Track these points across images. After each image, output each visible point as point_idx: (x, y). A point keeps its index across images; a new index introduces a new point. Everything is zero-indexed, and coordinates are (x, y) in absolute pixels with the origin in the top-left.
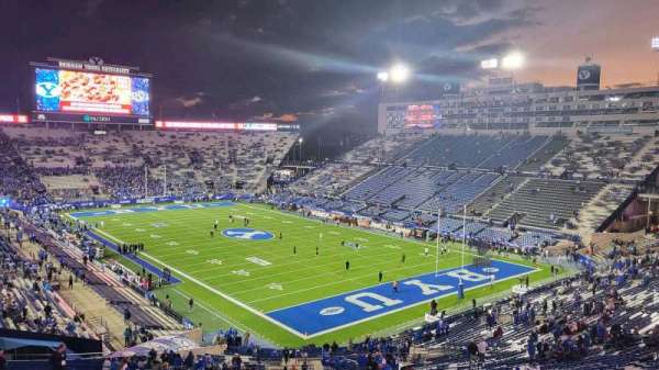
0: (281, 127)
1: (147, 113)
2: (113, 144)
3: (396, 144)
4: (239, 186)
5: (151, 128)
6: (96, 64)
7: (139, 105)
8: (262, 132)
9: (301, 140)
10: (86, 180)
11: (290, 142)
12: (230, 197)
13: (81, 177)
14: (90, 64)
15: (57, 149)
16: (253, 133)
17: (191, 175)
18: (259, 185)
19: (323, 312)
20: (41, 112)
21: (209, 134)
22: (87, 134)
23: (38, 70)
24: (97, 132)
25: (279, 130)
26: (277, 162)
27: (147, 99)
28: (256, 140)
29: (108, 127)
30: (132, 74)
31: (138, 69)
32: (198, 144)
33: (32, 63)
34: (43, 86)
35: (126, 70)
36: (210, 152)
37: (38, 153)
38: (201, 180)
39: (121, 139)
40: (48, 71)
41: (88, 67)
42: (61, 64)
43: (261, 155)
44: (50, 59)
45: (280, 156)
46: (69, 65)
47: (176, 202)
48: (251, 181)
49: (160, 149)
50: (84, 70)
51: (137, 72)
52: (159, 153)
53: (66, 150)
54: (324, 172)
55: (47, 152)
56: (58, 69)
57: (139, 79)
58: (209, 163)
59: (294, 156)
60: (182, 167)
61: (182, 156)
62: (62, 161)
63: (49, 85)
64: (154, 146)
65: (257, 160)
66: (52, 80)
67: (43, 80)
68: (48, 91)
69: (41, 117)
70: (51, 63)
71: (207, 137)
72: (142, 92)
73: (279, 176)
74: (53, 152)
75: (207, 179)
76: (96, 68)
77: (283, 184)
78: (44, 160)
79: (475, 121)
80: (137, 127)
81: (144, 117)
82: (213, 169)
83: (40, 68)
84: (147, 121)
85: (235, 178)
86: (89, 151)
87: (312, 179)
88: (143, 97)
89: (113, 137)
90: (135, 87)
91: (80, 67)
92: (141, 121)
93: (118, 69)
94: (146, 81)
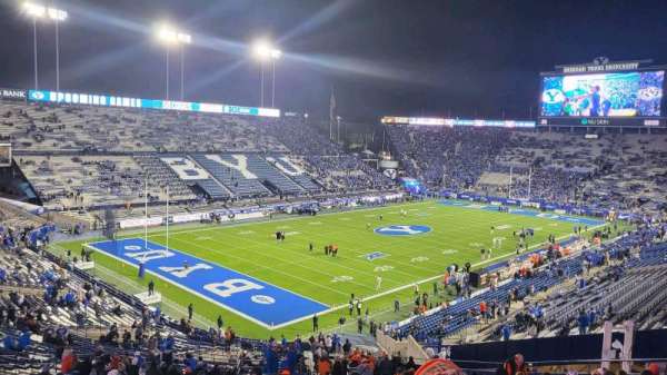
1: (658, 113)
6: (600, 64)
7: (647, 104)
14: (594, 65)
17: (636, 188)
20: (545, 118)
22: (577, 137)
23: (546, 79)
24: (587, 136)
27: (660, 95)
30: (641, 69)
31: (651, 61)
33: (542, 74)
34: (549, 93)
35: (635, 65)
39: (608, 144)
40: (553, 79)
41: (591, 68)
44: (557, 67)
46: (573, 69)
50: (586, 72)
51: (651, 64)
56: (561, 74)
57: (652, 74)
63: (553, 91)
66: (557, 87)
67: (550, 88)
68: (552, 97)
69: (544, 122)
70: (557, 71)
72: (653, 88)
76: (600, 68)
80: (645, 130)
81: (653, 118)
83: (548, 76)
84: (655, 123)
89: (601, 142)
90: (644, 84)
91: (583, 69)
92: (647, 123)
93: (624, 66)
94: (660, 74)
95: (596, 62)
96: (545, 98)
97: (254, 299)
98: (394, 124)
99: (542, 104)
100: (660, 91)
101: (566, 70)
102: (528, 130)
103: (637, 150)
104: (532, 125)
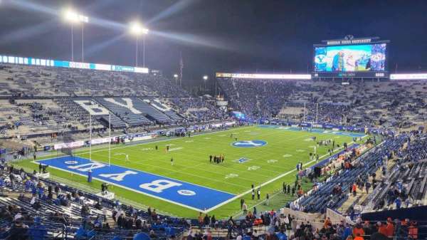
1: (383, 69)
5: (386, 79)
6: (349, 39)
7: (377, 64)
14: (345, 40)
20: (317, 72)
23: (317, 48)
24: (343, 83)
27: (384, 58)
30: (372, 43)
33: (314, 45)
34: (319, 57)
35: (369, 40)
39: (356, 88)
40: (321, 48)
41: (343, 42)
42: (328, 43)
44: (323, 41)
46: (333, 43)
50: (341, 45)
51: (378, 40)
56: (327, 46)
57: (379, 45)
60: (378, 108)
61: (390, 100)
63: (321, 56)
66: (323, 53)
67: (319, 54)
68: (321, 60)
69: (316, 75)
70: (323, 43)
72: (380, 54)
76: (349, 42)
80: (376, 79)
81: (381, 72)
83: (318, 47)
84: (382, 75)
89: (352, 86)
90: (374, 52)
91: (339, 43)
92: (377, 75)
93: (363, 41)
94: (384, 45)
95: (346, 38)
96: (317, 60)
97: (180, 192)
98: (222, 78)
99: (314, 64)
100: (384, 56)
103: (373, 91)
104: (308, 77)
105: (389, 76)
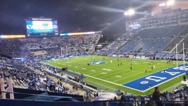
0: (96, 32)
1: (57, 31)
2: (49, 41)
3: (133, 33)
4: (87, 50)
5: (59, 36)
6: (42, 18)
7: (55, 29)
8: (90, 34)
9: (102, 36)
10: (43, 52)
11: (99, 36)
12: (85, 54)
13: (42, 51)
14: (40, 18)
15: (34, 44)
16: (88, 35)
17: (73, 49)
18: (92, 50)
19: (141, 83)
20: (29, 34)
21: (75, 36)
22: (41, 39)
23: (27, 21)
24: (44, 38)
25: (95, 33)
26: (97, 43)
27: (57, 27)
28: (89, 37)
29: (47, 37)
31: (53, 19)
32: (73, 39)
33: (25, 20)
34: (29, 26)
35: (51, 19)
36: (77, 41)
37: (29, 45)
38: (76, 50)
39: (51, 40)
40: (29, 21)
41: (40, 19)
43: (91, 41)
45: (97, 41)
46: (35, 19)
47: (70, 56)
48: (90, 49)
49: (62, 42)
52: (62, 43)
53: (36, 44)
54: (112, 44)
55: (31, 45)
56: (32, 21)
57: (54, 22)
58: (77, 45)
59: (101, 41)
60: (69, 46)
61: (69, 43)
62: (36, 47)
63: (30, 25)
64: (60, 41)
65: (91, 43)
66: (31, 24)
67: (28, 24)
68: (30, 27)
69: (29, 35)
70: (30, 19)
71: (75, 37)
72: (55, 25)
73: (98, 47)
74: (33, 45)
75: (77, 49)
76: (42, 19)
77: (100, 49)
78: (31, 47)
79: (158, 23)
81: (57, 33)
82: (78, 46)
84: (57, 34)
85: (85, 49)
86: (43, 44)
87: (109, 46)
88: (56, 27)
90: (53, 24)
91: (38, 19)
92: (56, 34)
93: (48, 19)
94: (56, 22)
95: (41, 17)
96: (28, 28)
99: (27, 29)
100: (57, 26)
101: (33, 19)
102: (23, 38)
104: (24, 36)
105: (59, 34)
